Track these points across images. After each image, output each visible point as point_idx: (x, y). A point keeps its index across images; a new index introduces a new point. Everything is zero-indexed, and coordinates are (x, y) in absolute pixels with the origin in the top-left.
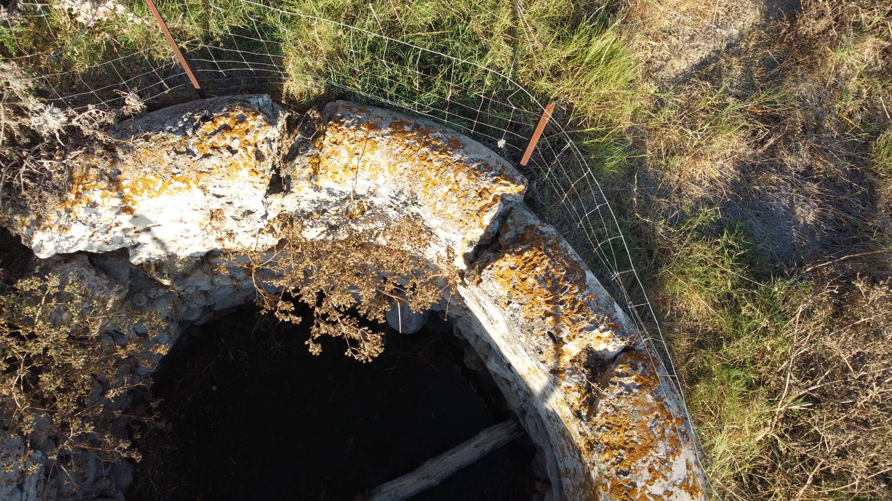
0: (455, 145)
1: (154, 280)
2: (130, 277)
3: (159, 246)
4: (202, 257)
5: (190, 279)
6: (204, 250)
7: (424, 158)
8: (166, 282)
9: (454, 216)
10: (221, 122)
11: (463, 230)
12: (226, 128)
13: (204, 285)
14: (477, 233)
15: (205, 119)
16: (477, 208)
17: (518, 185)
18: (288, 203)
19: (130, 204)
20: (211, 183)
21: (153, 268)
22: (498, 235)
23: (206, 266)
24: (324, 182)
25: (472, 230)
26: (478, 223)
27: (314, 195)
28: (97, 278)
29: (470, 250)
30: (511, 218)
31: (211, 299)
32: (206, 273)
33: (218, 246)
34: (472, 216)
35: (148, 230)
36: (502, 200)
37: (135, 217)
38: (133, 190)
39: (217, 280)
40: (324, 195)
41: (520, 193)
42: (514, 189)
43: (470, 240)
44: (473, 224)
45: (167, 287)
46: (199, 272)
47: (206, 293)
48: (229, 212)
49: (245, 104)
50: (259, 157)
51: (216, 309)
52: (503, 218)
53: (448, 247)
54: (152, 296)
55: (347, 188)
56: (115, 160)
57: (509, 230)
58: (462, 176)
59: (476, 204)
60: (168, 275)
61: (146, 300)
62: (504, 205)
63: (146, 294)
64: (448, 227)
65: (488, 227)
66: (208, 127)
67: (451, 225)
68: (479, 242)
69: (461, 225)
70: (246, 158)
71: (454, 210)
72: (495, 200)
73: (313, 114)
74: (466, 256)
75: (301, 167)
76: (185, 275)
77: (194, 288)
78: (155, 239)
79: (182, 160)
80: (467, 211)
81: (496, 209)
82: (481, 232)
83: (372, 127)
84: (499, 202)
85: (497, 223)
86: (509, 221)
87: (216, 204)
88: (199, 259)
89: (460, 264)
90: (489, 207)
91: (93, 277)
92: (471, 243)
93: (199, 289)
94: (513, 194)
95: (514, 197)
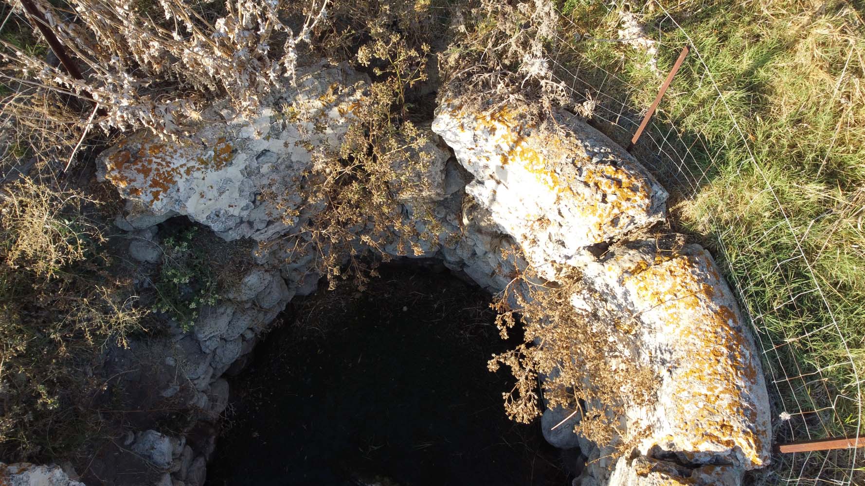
0: (749, 374)
1: (461, 212)
2: (452, 194)
3: (491, 197)
4: (501, 233)
5: (480, 236)
6: (509, 231)
7: (717, 354)
8: (465, 221)
9: (685, 413)
10: (620, 176)
11: (678, 430)
12: (619, 183)
13: (480, 249)
14: (685, 444)
15: (614, 163)
16: (708, 431)
17: (759, 457)
18: (591, 268)
19: (510, 157)
20: (568, 200)
21: (470, 204)
22: (698, 466)
23: (496, 241)
24: (631, 284)
25: (685, 438)
26: (695, 440)
27: (613, 283)
28: (439, 173)
29: (665, 448)
30: (722, 469)
31: (472, 261)
32: (491, 245)
33: (519, 239)
34: (698, 430)
35: (498, 183)
36: (733, 450)
37: (502, 167)
38: (523, 152)
39: (490, 255)
40: (619, 291)
41: (753, 463)
42: (752, 455)
43: (674, 442)
44: (691, 436)
45: (461, 223)
46: (489, 239)
47: (474, 254)
48: (553, 229)
49: (648, 184)
50: (615, 222)
51: (465, 270)
52: (716, 461)
53: (653, 426)
54: (448, 218)
55: (639, 306)
56: (536, 126)
57: (710, 474)
58: (726, 399)
59: (712, 427)
60: (472, 219)
61: (442, 216)
62: (729, 455)
63: (447, 214)
64: (671, 414)
65: (698, 452)
66: (610, 170)
67: (675, 417)
68: (677, 452)
69: (682, 426)
70: (605, 212)
71: (691, 411)
72: (728, 443)
73: (680, 239)
74: (656, 448)
75: (629, 259)
76: (480, 230)
77: (473, 244)
78: (495, 192)
79: (570, 170)
80: (698, 423)
81: (720, 449)
82: (689, 448)
83: (709, 293)
84: (729, 448)
85: (708, 459)
86: (718, 469)
87: (553, 216)
88: (499, 232)
89: (644, 449)
90: (718, 442)
91: (439, 170)
92: (671, 445)
93: (475, 248)
94: (747, 457)
95: (745, 460)
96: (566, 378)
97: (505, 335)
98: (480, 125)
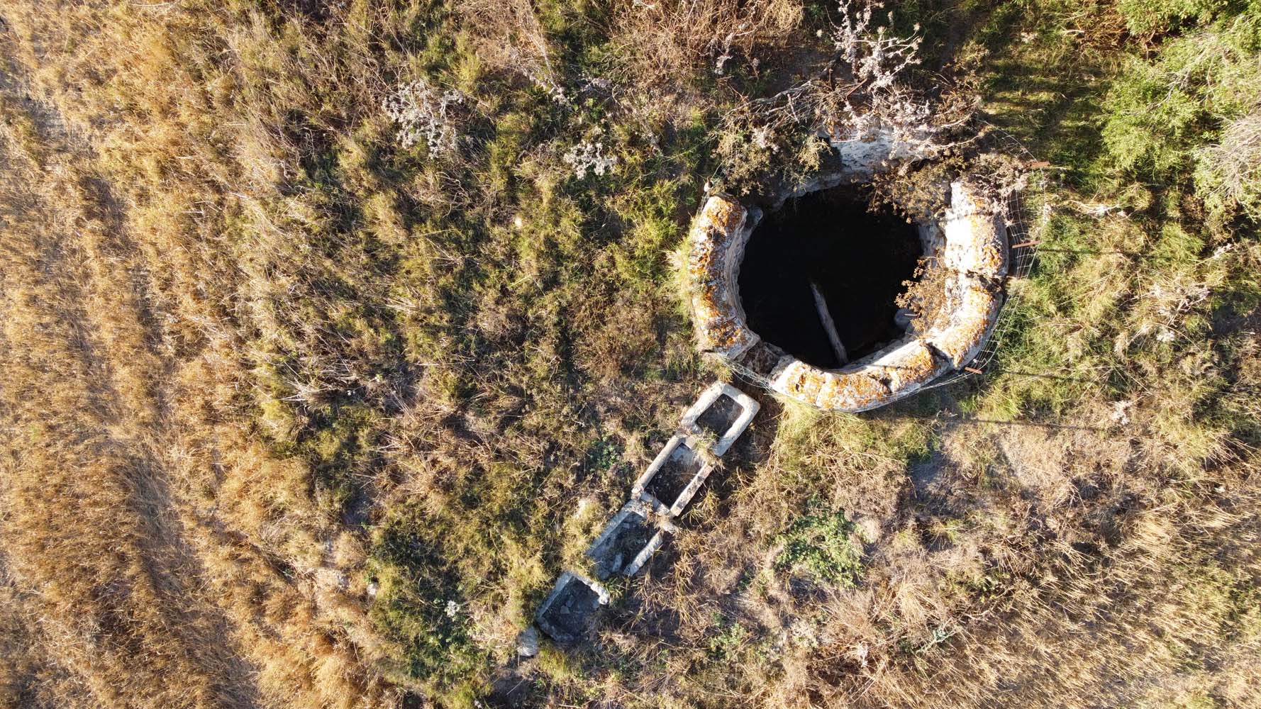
0: (977, 343)
3: (951, 220)
4: (944, 234)
6: (947, 235)
7: (973, 330)
8: (936, 216)
9: (948, 340)
10: (996, 257)
11: (942, 342)
12: (993, 258)
13: (931, 231)
14: (940, 347)
15: (998, 250)
16: (950, 349)
17: (957, 365)
18: (962, 277)
19: (968, 216)
20: (972, 250)
21: (942, 214)
22: (939, 355)
23: (940, 234)
24: (969, 291)
25: (942, 346)
26: (944, 348)
27: (964, 286)
29: (934, 345)
30: (944, 361)
32: (937, 233)
33: (948, 243)
34: (947, 346)
35: (957, 219)
37: (963, 216)
38: (974, 219)
39: (933, 235)
40: (963, 290)
41: (954, 365)
42: (955, 363)
44: (944, 346)
48: (961, 253)
49: (1003, 265)
50: (981, 269)
52: (945, 358)
53: (936, 336)
55: (964, 300)
56: (985, 215)
57: (940, 359)
58: (964, 344)
59: (952, 348)
60: (938, 218)
62: (950, 359)
64: (944, 337)
65: (942, 352)
66: (994, 251)
67: (944, 339)
68: (937, 348)
69: (944, 342)
70: (980, 264)
71: (951, 340)
72: (952, 355)
73: (999, 289)
74: (931, 343)
75: (976, 283)
76: (937, 226)
78: (953, 221)
79: (982, 241)
80: (950, 345)
81: (949, 355)
82: (941, 349)
83: (988, 313)
84: (951, 357)
85: (943, 356)
87: (965, 249)
89: (928, 341)
90: (950, 353)
92: (937, 345)
93: (930, 228)
95: (953, 363)
96: (922, 304)
97: (915, 276)
98: (968, 199)
